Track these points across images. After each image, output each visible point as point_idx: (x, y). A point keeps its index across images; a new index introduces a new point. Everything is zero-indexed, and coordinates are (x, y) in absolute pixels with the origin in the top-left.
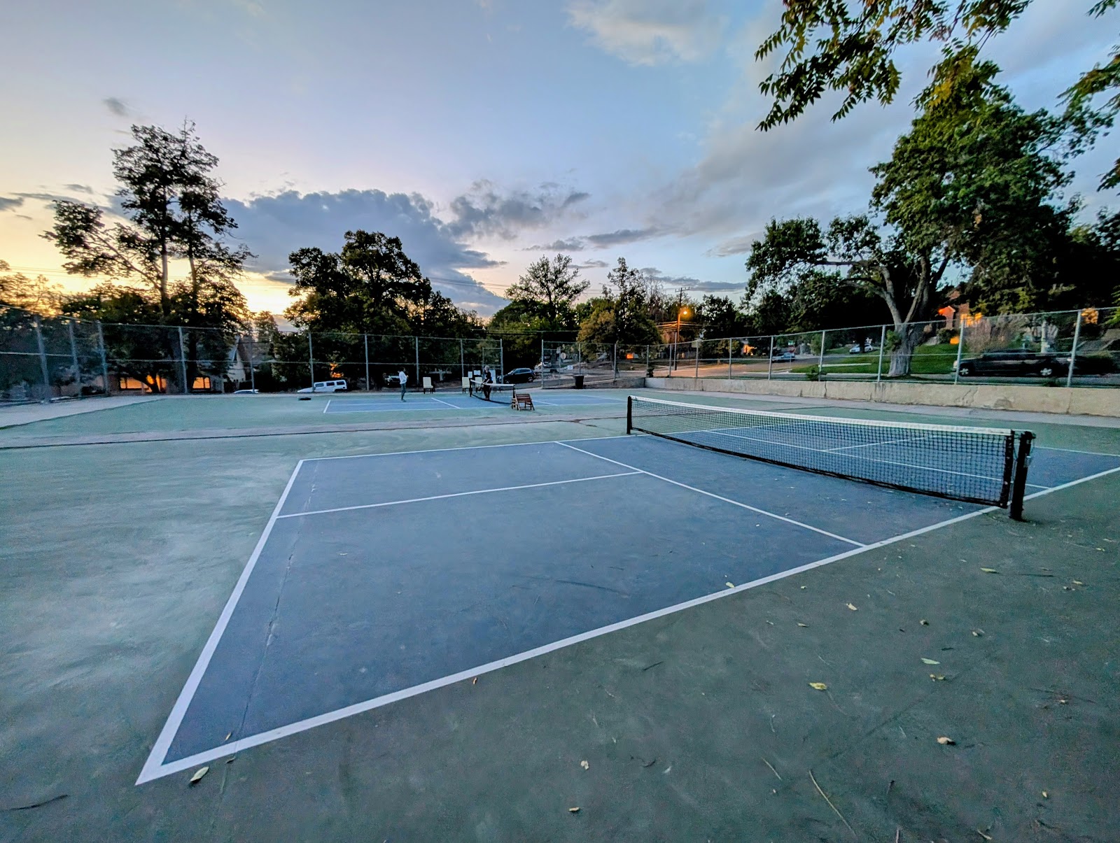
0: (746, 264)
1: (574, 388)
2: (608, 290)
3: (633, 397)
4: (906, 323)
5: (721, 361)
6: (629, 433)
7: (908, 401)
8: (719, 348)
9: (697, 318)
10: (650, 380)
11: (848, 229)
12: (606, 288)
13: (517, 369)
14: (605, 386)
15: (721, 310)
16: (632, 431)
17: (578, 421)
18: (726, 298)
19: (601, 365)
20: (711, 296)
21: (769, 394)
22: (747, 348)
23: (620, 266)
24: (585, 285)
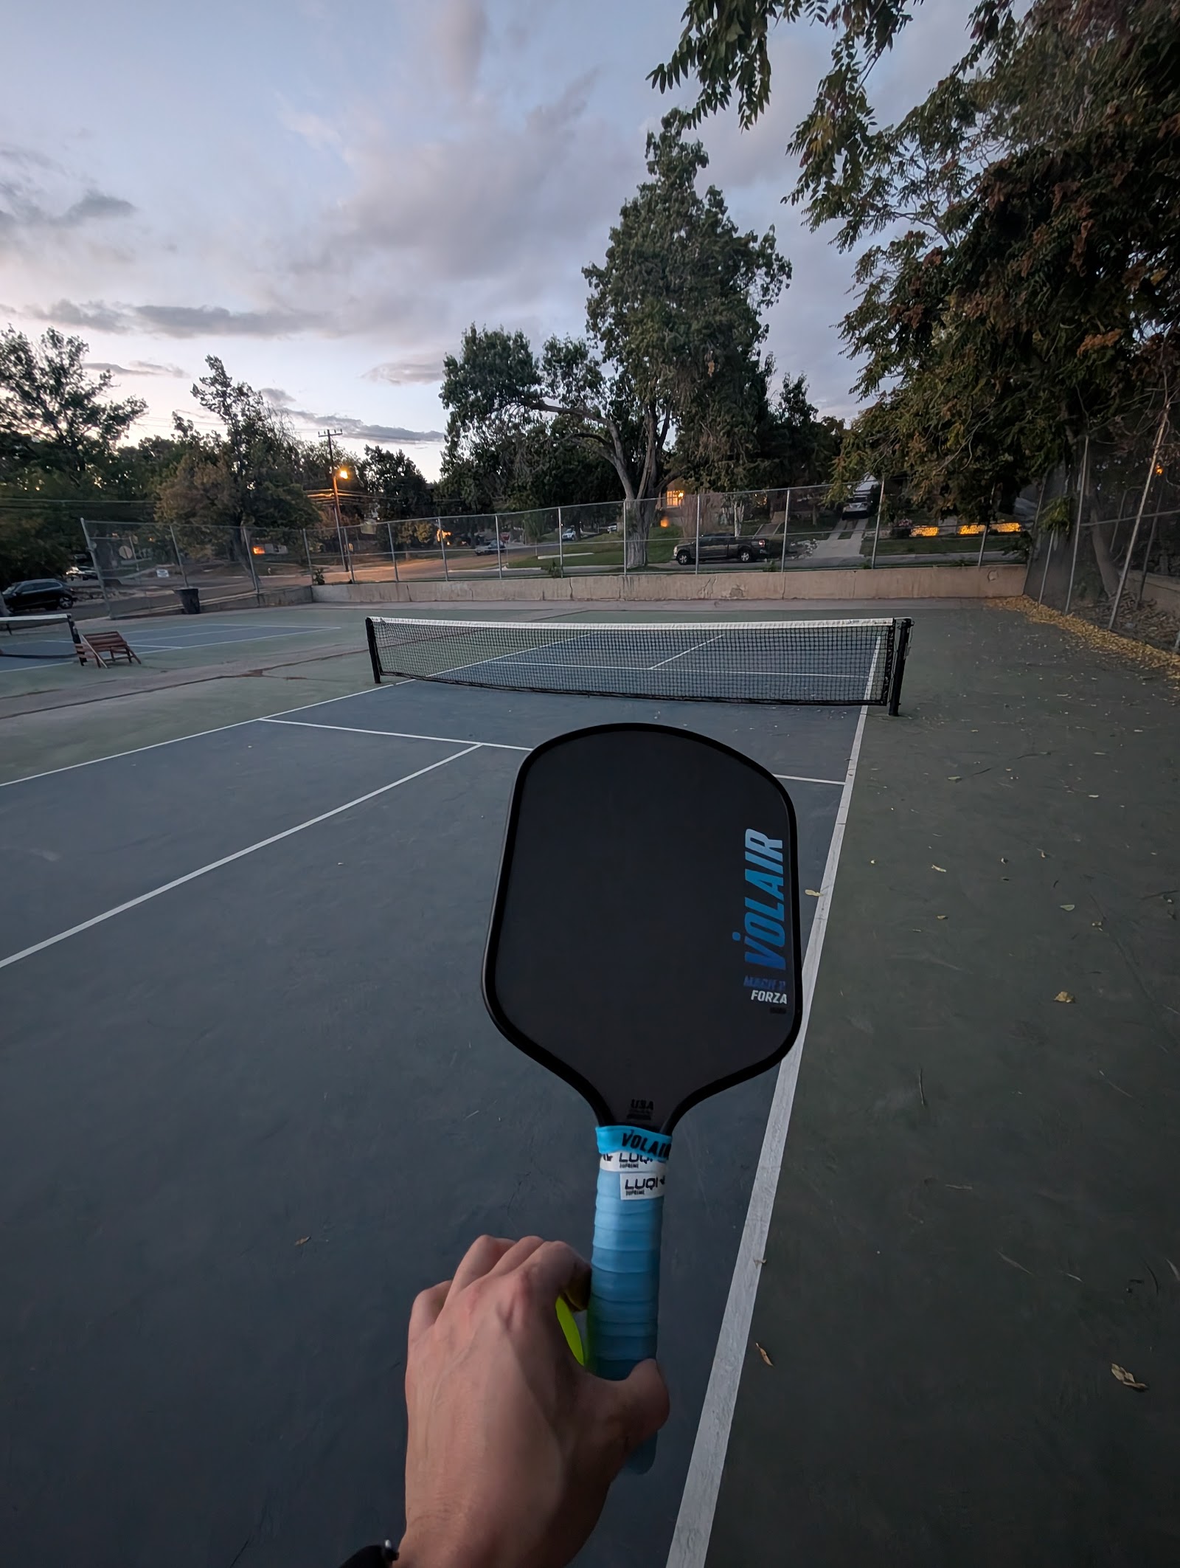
0: (440, 396)
1: (183, 612)
2: (186, 424)
3: (375, 619)
4: (639, 500)
5: (411, 554)
6: (378, 681)
7: (656, 597)
8: (405, 534)
9: (359, 485)
10: (320, 589)
11: (567, 358)
12: (179, 419)
13: (23, 583)
14: (243, 604)
15: (396, 473)
16: (382, 678)
17: (258, 673)
18: (401, 453)
19: (208, 568)
20: (377, 448)
21: (505, 600)
22: (442, 535)
23: (212, 373)
24: (136, 410)
